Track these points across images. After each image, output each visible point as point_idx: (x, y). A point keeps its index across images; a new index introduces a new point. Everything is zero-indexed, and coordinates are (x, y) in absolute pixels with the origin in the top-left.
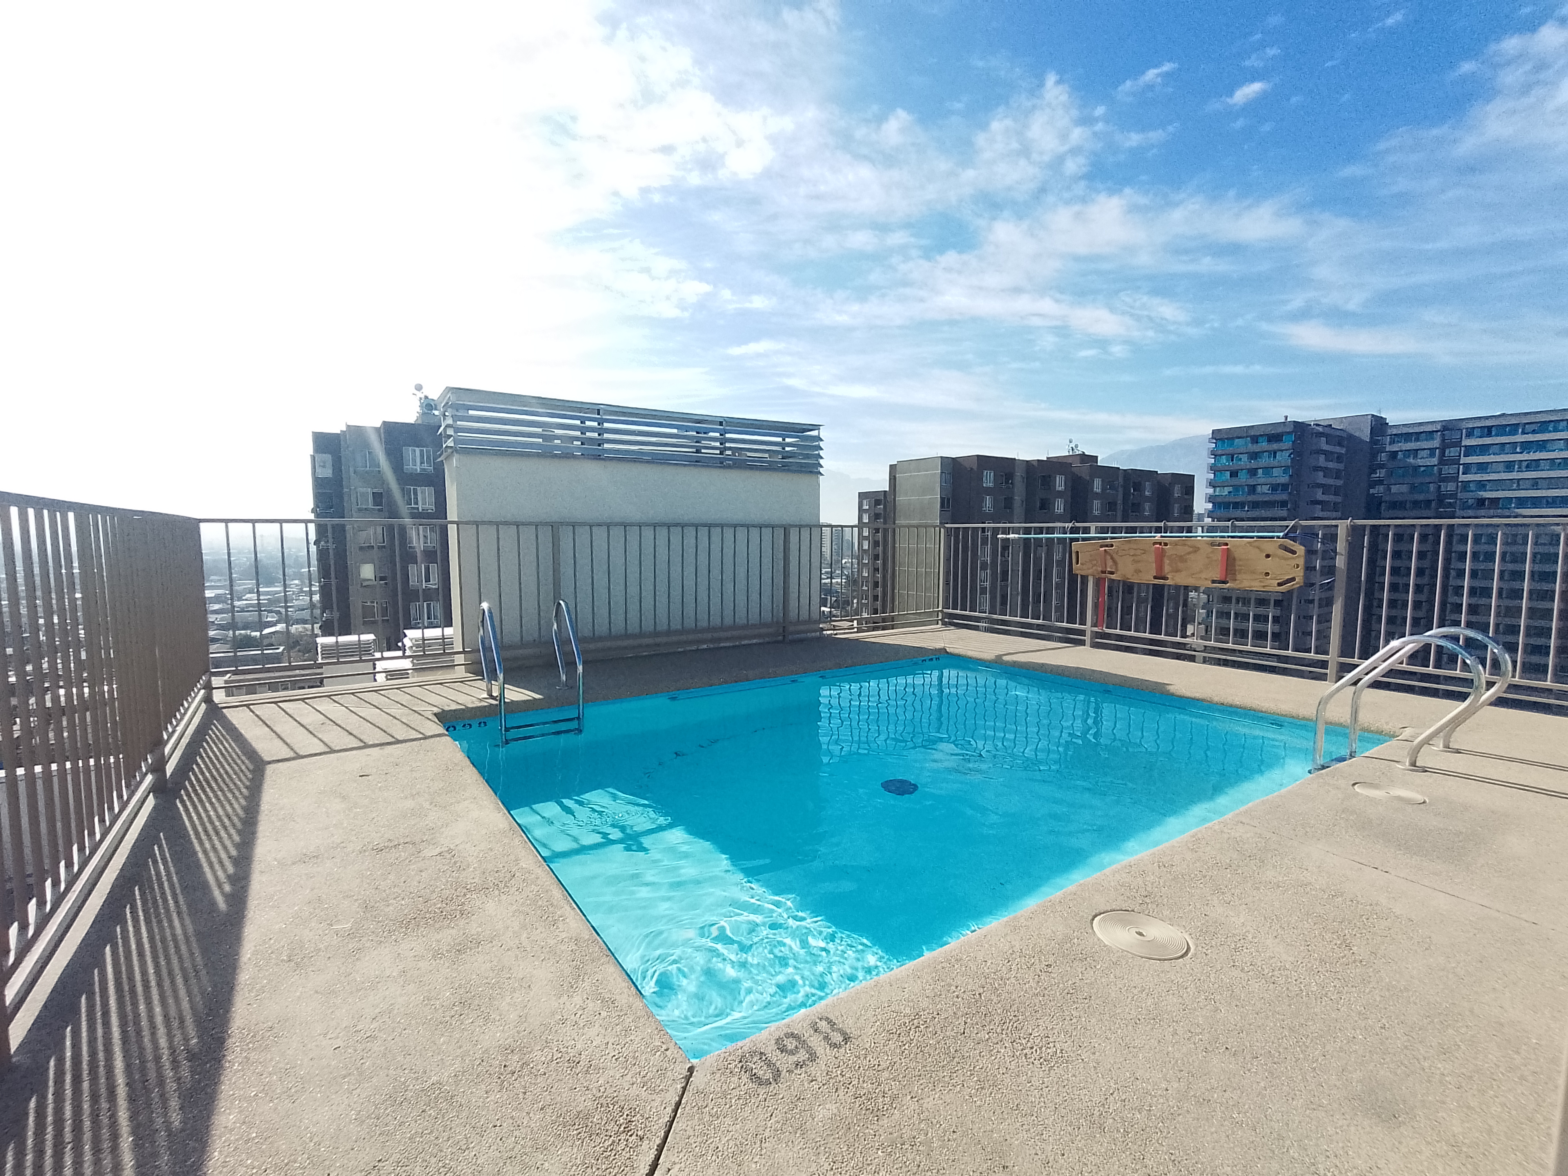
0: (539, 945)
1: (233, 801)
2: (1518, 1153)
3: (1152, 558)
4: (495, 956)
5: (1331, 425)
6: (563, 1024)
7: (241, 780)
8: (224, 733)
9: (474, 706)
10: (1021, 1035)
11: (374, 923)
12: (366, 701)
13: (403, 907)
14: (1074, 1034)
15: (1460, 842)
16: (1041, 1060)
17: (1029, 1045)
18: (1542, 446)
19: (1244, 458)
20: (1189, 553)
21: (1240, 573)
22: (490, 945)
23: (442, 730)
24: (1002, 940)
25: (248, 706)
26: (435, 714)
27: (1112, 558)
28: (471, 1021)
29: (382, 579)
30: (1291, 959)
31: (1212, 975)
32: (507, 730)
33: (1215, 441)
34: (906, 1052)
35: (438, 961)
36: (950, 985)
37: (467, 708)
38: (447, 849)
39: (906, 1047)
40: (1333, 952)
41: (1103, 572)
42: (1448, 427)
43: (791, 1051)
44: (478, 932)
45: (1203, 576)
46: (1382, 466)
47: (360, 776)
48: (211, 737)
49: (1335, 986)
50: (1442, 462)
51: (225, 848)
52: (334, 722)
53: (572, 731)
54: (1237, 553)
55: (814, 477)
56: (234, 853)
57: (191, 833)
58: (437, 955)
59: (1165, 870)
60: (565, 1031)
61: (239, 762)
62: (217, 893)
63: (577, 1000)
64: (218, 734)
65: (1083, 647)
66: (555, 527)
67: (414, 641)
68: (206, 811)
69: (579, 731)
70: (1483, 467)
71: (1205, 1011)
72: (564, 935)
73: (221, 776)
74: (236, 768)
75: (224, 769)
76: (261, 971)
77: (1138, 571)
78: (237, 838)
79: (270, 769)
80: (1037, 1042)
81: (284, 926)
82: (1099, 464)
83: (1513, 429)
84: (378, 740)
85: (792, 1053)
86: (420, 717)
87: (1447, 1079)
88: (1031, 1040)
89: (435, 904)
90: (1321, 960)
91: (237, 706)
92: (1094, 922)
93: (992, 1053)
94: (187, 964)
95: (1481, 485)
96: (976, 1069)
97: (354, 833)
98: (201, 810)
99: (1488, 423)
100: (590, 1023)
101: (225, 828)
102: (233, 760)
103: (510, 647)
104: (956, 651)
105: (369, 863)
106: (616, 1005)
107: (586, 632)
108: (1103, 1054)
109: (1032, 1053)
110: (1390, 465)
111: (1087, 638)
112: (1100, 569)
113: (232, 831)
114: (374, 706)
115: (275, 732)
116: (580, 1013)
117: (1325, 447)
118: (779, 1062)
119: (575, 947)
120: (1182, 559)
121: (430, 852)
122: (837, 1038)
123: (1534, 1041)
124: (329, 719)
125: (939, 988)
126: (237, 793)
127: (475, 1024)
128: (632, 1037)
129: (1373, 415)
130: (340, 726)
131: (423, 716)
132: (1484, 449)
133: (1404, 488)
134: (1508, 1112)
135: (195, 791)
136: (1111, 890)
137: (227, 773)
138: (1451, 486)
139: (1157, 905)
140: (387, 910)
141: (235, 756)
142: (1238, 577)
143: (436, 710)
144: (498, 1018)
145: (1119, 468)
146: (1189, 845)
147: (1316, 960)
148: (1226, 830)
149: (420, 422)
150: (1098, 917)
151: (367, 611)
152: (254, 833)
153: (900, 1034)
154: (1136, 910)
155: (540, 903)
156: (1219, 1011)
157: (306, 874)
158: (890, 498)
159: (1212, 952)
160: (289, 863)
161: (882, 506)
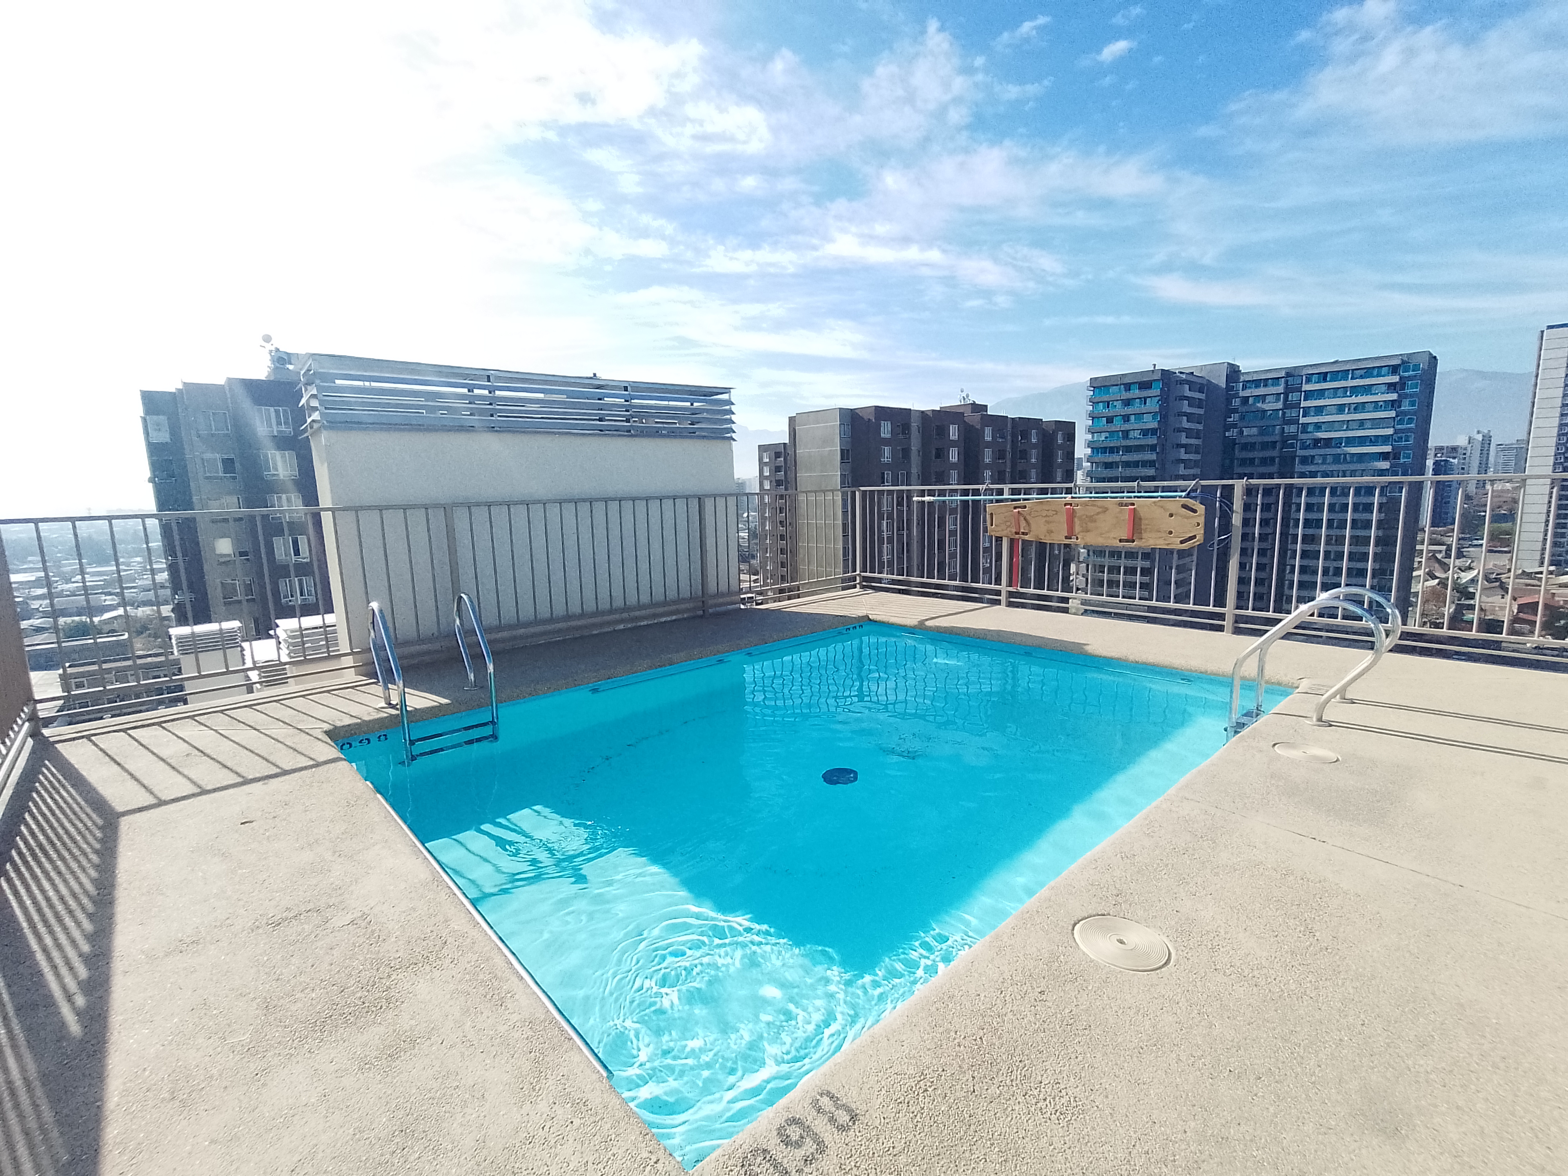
0: (488, 1036)
1: (79, 872)
2: (1512, 1156)
3: (1063, 518)
4: (437, 1058)
5: (1193, 373)
6: (530, 1143)
7: (88, 843)
8: (60, 777)
9: (371, 718)
10: (1032, 1085)
11: (279, 1029)
12: (239, 721)
13: (314, 1002)
14: (1083, 1075)
15: (1378, 801)
16: (1058, 1114)
17: (1041, 1096)
18: (1367, 390)
19: (1118, 404)
20: (1098, 513)
21: (1145, 532)
22: (428, 1043)
23: (334, 753)
24: (990, 966)
25: (88, 737)
26: (327, 733)
27: (1025, 519)
28: (417, 1156)
29: (242, 554)
30: (1265, 954)
31: (1199, 984)
32: (412, 743)
33: (1092, 389)
34: (919, 1125)
35: (366, 1074)
36: (948, 1031)
37: (364, 721)
38: (360, 914)
39: (918, 1117)
40: (1300, 942)
41: (1017, 533)
42: (1290, 373)
43: (796, 1142)
44: (411, 1027)
45: (1112, 535)
46: (1235, 411)
47: (242, 824)
48: (41, 784)
49: (1311, 982)
50: (1287, 406)
51: (73, 942)
52: (202, 752)
53: (486, 738)
54: (1142, 513)
55: (726, 442)
56: (86, 948)
57: (25, 925)
58: (365, 1065)
59: (1129, 861)
60: (533, 1153)
61: (83, 816)
62: (66, 1011)
63: (543, 1106)
64: (52, 779)
65: (999, 606)
66: (448, 509)
67: (289, 633)
68: (43, 891)
69: (494, 737)
70: (1319, 410)
71: (1201, 1027)
72: (515, 1017)
73: (59, 838)
74: (80, 825)
75: (64, 828)
76: (135, 1121)
77: (1050, 532)
78: (88, 926)
79: (124, 822)
80: (1049, 1090)
81: (162, 1048)
82: (989, 413)
83: (1343, 374)
84: (259, 772)
85: (798, 1145)
86: (308, 737)
87: (1431, 1077)
88: (1043, 1090)
89: (354, 993)
90: (1293, 953)
91: (74, 739)
92: (1075, 932)
93: (1007, 1112)
94: (32, 1124)
95: (1318, 426)
96: (995, 1137)
97: (241, 903)
98: (36, 892)
99: (1324, 370)
100: (562, 1139)
101: (71, 912)
102: (75, 813)
103: (406, 643)
104: (878, 618)
105: (265, 944)
106: (590, 1107)
107: (490, 619)
108: (1116, 1096)
109: (1047, 1105)
110: (1243, 409)
111: (1003, 598)
112: (1014, 530)
113: (81, 916)
114: (249, 726)
115: (127, 771)
116: (548, 1125)
117: (1188, 393)
118: (785, 1160)
119: (530, 1033)
120: (1092, 519)
121: (340, 920)
122: (843, 1117)
123: (1494, 1021)
124: (195, 747)
125: (938, 1035)
126: (85, 862)
127: (423, 1159)
128: (614, 1150)
129: (1228, 363)
130: (208, 756)
131: (311, 735)
132: (1321, 393)
133: (1254, 431)
134: (1492, 1108)
135: (26, 863)
136: (1083, 891)
137: (67, 832)
138: (1293, 429)
139: (1130, 905)
140: (294, 1008)
141: (77, 809)
142: (1144, 535)
143: (326, 727)
144: (450, 1147)
145: (1007, 417)
146: (1145, 829)
147: (1287, 952)
148: (1174, 809)
149: (272, 378)
150: (1078, 926)
151: (228, 592)
152: (111, 917)
153: (908, 1103)
154: (1111, 914)
155: (481, 976)
156: (1214, 1026)
157: (185, 969)
158: (790, 451)
159: (1192, 956)
160: (161, 954)
161: (782, 459)
